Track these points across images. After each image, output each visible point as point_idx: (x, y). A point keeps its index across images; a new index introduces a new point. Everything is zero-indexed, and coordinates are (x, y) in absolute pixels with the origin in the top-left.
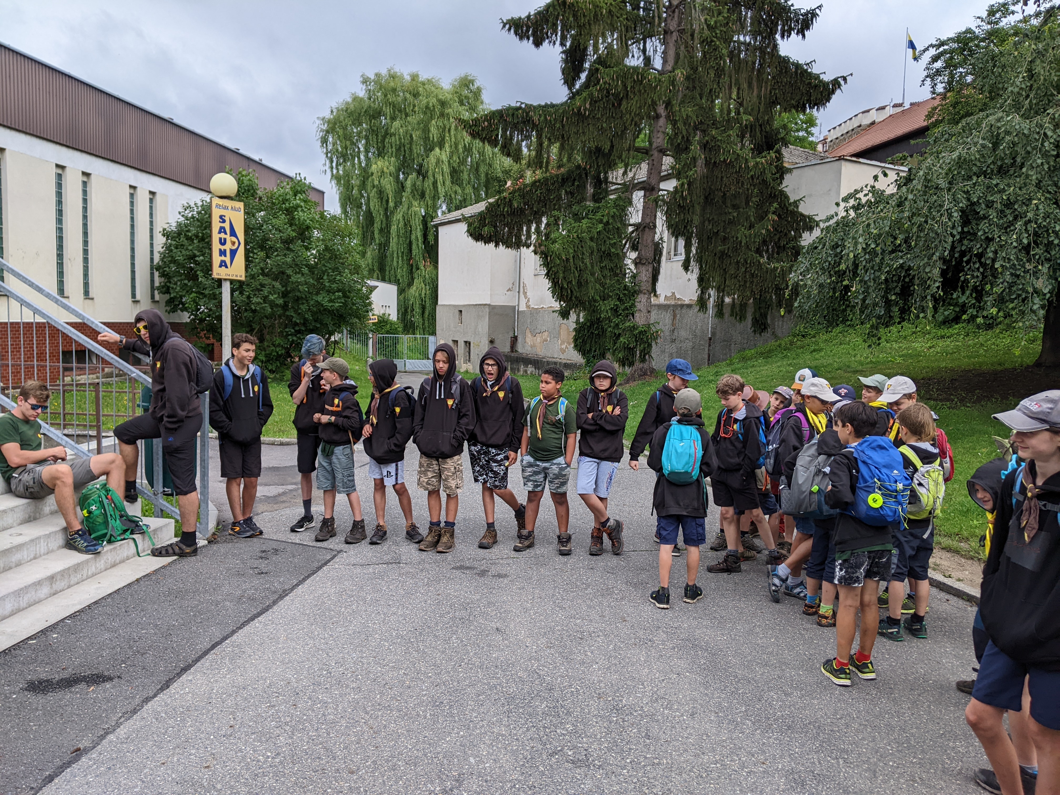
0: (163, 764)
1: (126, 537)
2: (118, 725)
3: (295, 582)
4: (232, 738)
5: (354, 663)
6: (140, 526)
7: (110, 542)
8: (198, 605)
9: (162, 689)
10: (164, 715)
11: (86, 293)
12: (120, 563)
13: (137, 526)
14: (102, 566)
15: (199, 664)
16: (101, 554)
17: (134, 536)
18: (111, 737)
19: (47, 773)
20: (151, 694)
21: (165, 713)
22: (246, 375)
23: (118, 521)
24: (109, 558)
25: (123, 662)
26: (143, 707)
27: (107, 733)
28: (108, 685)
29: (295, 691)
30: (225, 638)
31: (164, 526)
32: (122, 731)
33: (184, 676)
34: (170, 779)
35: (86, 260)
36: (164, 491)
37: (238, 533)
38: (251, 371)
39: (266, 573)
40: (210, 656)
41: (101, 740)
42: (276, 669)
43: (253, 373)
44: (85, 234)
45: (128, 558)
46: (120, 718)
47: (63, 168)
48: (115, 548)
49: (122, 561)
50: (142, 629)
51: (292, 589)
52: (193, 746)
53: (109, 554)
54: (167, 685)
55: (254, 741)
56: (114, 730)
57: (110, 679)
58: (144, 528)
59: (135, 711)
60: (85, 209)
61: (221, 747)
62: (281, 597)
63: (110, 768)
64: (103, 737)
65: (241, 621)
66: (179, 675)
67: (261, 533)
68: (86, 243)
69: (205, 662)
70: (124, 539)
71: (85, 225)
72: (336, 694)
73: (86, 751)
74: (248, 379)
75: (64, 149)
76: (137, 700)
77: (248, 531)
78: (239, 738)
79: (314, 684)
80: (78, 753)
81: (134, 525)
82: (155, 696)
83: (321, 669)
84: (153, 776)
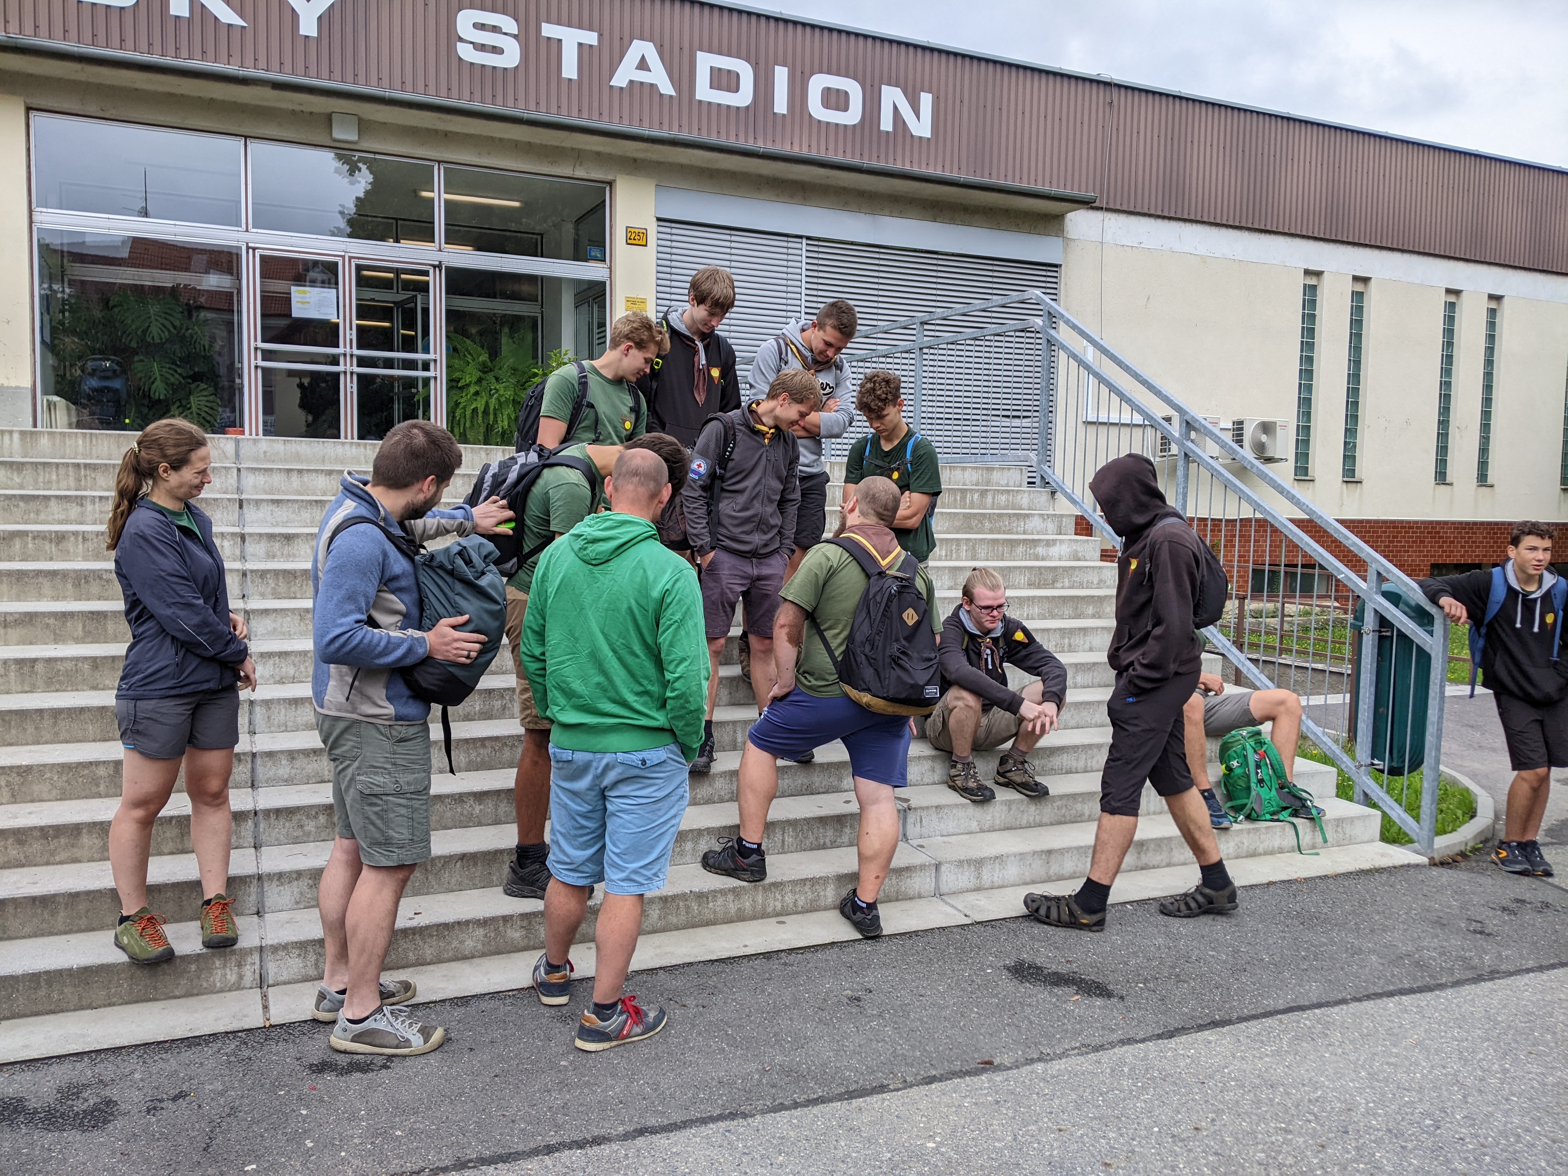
0: (1060, 1130)
1: (1282, 818)
2: (1064, 1055)
3: (1531, 964)
4: (1180, 1144)
5: (1501, 1133)
6: (1307, 807)
7: (1248, 817)
8: (1325, 944)
9: (1159, 1037)
10: (1126, 1070)
11: (1482, 478)
12: (1265, 853)
13: (1304, 806)
14: (1231, 851)
15: (1243, 1026)
16: (1230, 832)
17: (1295, 820)
18: (1039, 1067)
19: (934, 1073)
20: (1141, 1035)
21: (1130, 1070)
22: (1533, 592)
23: (1274, 792)
24: (1245, 841)
25: (1145, 981)
26: (1114, 1047)
27: (1039, 1060)
28: (1099, 1002)
29: (1346, 1127)
30: (1319, 1006)
31: (1359, 818)
32: (1057, 1066)
33: (1207, 1032)
34: (1047, 1153)
35: (1486, 427)
36: (1373, 764)
37: (1503, 861)
38: (1546, 586)
39: (1489, 935)
40: (1268, 1022)
41: (1026, 1064)
42: (1352, 1081)
43: (1549, 592)
44: (1488, 388)
45: (1281, 851)
46: (1073, 1049)
47: (1457, 293)
48: (1257, 830)
49: (1271, 853)
50: (1213, 949)
51: (1510, 974)
52: (1119, 1129)
53: (1245, 835)
54: (1171, 1035)
55: (1206, 1165)
56: (1051, 1060)
57: (1109, 995)
58: (1314, 811)
59: (1097, 1049)
60: (1490, 350)
61: (1154, 1147)
62: (1478, 979)
63: (997, 1102)
64: (1031, 1061)
65: (1371, 991)
66: (1201, 1028)
67: (1548, 874)
68: (1487, 401)
69: (1254, 1026)
70: (1278, 820)
71: (1488, 376)
72: (1410, 1164)
73: (998, 1068)
74: (1535, 600)
75: (1461, 265)
76: (1115, 1037)
77: (1520, 863)
78: (1190, 1151)
79: (1390, 1131)
80: (988, 1065)
81: (1298, 803)
82: (1143, 1041)
83: (1426, 1114)
84: (1033, 1139)
